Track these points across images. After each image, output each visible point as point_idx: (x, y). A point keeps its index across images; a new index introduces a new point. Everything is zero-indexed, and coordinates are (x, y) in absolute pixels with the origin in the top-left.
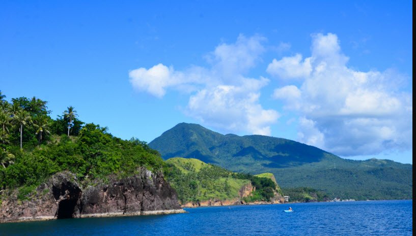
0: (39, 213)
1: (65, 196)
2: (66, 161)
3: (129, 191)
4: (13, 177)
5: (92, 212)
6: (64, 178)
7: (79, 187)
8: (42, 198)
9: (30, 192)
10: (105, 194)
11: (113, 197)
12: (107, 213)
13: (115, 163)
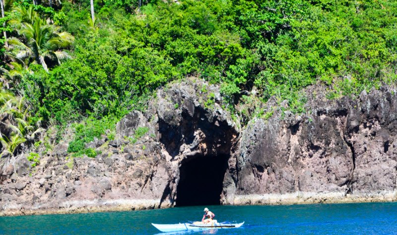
0: (115, 191)
1: (193, 146)
2: (193, 50)
3: (364, 131)
4: (66, 95)
5: (258, 191)
6: (188, 96)
7: (229, 123)
8: (126, 151)
9: (99, 134)
10: (295, 140)
11: (317, 148)
12: (298, 193)
13: (324, 53)
